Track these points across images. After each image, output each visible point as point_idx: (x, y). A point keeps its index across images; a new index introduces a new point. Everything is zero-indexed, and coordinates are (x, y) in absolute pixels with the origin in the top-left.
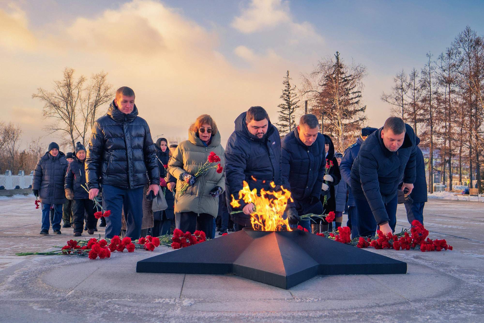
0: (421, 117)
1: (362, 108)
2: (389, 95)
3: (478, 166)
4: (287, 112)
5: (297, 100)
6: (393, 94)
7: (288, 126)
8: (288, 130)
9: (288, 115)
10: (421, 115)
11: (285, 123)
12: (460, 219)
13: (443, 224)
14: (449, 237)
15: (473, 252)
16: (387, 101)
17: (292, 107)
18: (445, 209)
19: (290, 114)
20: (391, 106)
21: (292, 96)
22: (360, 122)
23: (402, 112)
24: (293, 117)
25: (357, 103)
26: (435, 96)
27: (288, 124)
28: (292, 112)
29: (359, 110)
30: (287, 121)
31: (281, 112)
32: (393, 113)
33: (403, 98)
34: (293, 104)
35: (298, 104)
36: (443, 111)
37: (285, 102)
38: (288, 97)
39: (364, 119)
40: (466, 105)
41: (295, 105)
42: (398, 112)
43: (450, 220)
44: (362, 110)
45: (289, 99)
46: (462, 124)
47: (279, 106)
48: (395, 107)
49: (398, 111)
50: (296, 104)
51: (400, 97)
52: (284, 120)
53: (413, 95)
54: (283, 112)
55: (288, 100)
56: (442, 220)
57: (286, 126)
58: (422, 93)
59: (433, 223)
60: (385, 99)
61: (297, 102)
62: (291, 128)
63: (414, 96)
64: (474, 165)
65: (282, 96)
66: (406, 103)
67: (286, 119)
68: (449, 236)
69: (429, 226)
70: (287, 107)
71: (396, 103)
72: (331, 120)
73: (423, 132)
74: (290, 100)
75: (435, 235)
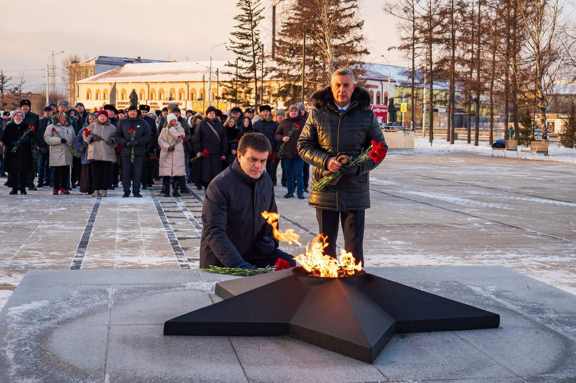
0: (440, 36)
1: (358, 23)
2: (394, 4)
3: (516, 108)
4: (248, 26)
5: (260, 8)
6: (399, 4)
7: (250, 46)
8: (250, 52)
9: (249, 29)
10: (439, 33)
11: (245, 42)
12: (501, 190)
13: (482, 200)
14: (496, 225)
15: (533, 251)
16: (391, 13)
17: (254, 19)
18: (477, 173)
19: (252, 28)
20: (397, 20)
21: (253, 3)
22: (355, 43)
23: (412, 29)
24: (257, 32)
25: (351, 16)
26: (458, 7)
27: (250, 42)
28: (255, 25)
29: (354, 27)
30: (248, 39)
31: (239, 26)
32: (400, 29)
33: (413, 9)
34: (256, 15)
35: (261, 14)
36: (470, 29)
37: (243, 12)
38: (247, 4)
39: (361, 38)
40: (501, 22)
41: (258, 16)
42: (407, 29)
43: (488, 194)
44: (359, 26)
45: (249, 6)
46: (494, 49)
47: (236, 18)
48: (403, 22)
49: (407, 27)
50: (258, 14)
51: (410, 7)
52: (244, 38)
53: (429, 5)
54: (243, 26)
55: (249, 8)
56: (477, 193)
57: (247, 46)
58: (441, 3)
59: (468, 198)
60: (388, 9)
61: (261, 11)
62: (255, 48)
63: (430, 7)
64: (511, 105)
65: (239, 3)
66: (419, 16)
67: (247, 36)
68: (495, 223)
69: (462, 204)
70: (247, 18)
71: (405, 16)
72: (314, 39)
73: (442, 58)
74: (252, 8)
75: (476, 222)
